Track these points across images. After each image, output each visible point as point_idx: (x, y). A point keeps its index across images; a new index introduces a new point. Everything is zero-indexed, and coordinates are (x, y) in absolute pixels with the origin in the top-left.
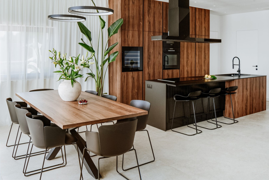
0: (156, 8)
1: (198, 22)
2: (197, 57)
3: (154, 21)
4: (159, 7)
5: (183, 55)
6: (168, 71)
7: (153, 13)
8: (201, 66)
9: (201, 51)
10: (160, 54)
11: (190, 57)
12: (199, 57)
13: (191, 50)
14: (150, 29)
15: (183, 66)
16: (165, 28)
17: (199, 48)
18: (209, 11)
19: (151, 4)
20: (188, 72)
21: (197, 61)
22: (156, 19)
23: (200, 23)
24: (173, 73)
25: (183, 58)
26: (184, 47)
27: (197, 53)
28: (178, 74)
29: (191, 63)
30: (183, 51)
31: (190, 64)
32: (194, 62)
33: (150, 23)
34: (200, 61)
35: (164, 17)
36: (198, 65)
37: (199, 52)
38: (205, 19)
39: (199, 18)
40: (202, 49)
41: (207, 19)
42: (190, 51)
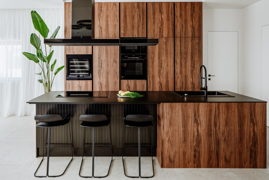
0: (109, 11)
1: (179, 20)
2: (178, 66)
3: (107, 25)
4: (114, 9)
5: (153, 63)
6: (128, 82)
7: (105, 16)
8: (186, 77)
9: (186, 59)
10: (116, 62)
11: (164, 65)
12: (181, 66)
13: (167, 57)
14: (102, 35)
15: (153, 77)
16: (123, 32)
17: (181, 53)
18: (200, 4)
19: (103, 7)
20: (161, 84)
21: (178, 70)
22: (109, 23)
23: (184, 21)
24: (135, 85)
25: (153, 67)
26: (153, 53)
27: (178, 60)
28: (144, 86)
29: (167, 73)
30: (153, 58)
31: (164, 74)
32: (172, 73)
33: (101, 28)
34: (184, 70)
35: (122, 20)
36: (180, 76)
37: (181, 59)
38: (192, 15)
39: (181, 15)
40: (187, 55)
41: (196, 15)
42: (164, 58)
